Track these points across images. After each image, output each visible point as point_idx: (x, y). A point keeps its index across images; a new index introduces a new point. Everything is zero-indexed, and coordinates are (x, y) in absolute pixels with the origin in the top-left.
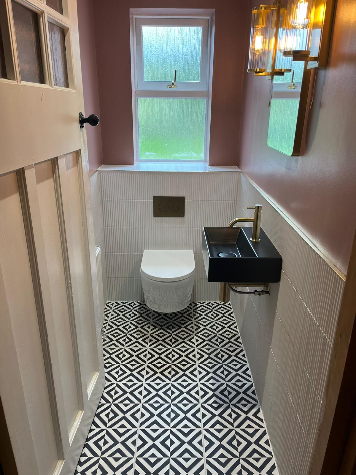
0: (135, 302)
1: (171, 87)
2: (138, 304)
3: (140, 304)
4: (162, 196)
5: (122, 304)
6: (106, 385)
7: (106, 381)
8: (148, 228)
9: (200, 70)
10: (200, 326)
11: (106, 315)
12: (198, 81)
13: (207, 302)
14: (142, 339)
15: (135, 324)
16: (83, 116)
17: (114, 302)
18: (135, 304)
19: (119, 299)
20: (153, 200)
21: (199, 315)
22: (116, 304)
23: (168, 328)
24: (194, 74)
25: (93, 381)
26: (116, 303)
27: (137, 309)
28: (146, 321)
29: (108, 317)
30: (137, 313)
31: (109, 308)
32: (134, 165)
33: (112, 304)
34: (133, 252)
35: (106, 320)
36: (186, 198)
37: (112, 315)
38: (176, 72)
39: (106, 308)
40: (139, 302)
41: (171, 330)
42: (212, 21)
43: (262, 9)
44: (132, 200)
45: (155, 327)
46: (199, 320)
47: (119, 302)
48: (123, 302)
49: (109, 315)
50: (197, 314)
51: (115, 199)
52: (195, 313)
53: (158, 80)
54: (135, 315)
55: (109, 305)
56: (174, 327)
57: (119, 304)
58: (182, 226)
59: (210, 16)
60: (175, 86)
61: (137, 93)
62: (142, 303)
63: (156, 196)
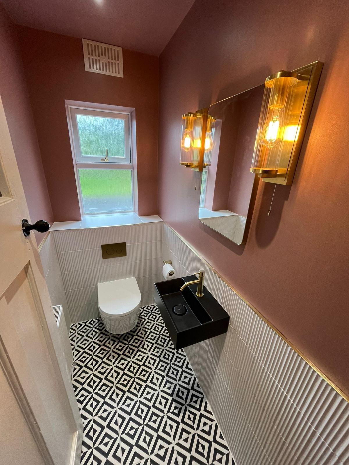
0: (94, 320)
1: (104, 161)
2: (97, 321)
3: (99, 321)
4: (108, 244)
5: (84, 324)
6: (84, 425)
7: (83, 420)
8: (99, 268)
9: (124, 149)
10: (147, 330)
11: (72, 340)
12: (124, 156)
13: (146, 306)
14: (106, 357)
15: (98, 342)
16: (27, 222)
17: (77, 324)
18: (94, 322)
19: (80, 320)
20: (101, 248)
21: (144, 320)
22: (78, 326)
23: (124, 339)
24: (120, 152)
25: (74, 447)
26: (79, 324)
27: (97, 326)
28: (106, 336)
29: (74, 341)
30: (97, 331)
31: (74, 332)
32: (81, 220)
33: (76, 327)
34: (89, 286)
35: (72, 345)
36: (126, 243)
37: (78, 338)
38: (107, 150)
39: (71, 332)
40: (97, 318)
41: (127, 341)
42: (131, 116)
43: (191, 116)
44: (83, 250)
45: (115, 342)
46: (145, 325)
47: (81, 323)
48: (84, 321)
49: (75, 339)
50: (142, 319)
51: (69, 251)
52: (140, 319)
53: (93, 155)
54: (97, 333)
55: (73, 327)
56: (128, 338)
57: (81, 325)
58: (125, 262)
59: (130, 112)
60: (107, 160)
61: (77, 166)
62: (100, 319)
63: (103, 244)
